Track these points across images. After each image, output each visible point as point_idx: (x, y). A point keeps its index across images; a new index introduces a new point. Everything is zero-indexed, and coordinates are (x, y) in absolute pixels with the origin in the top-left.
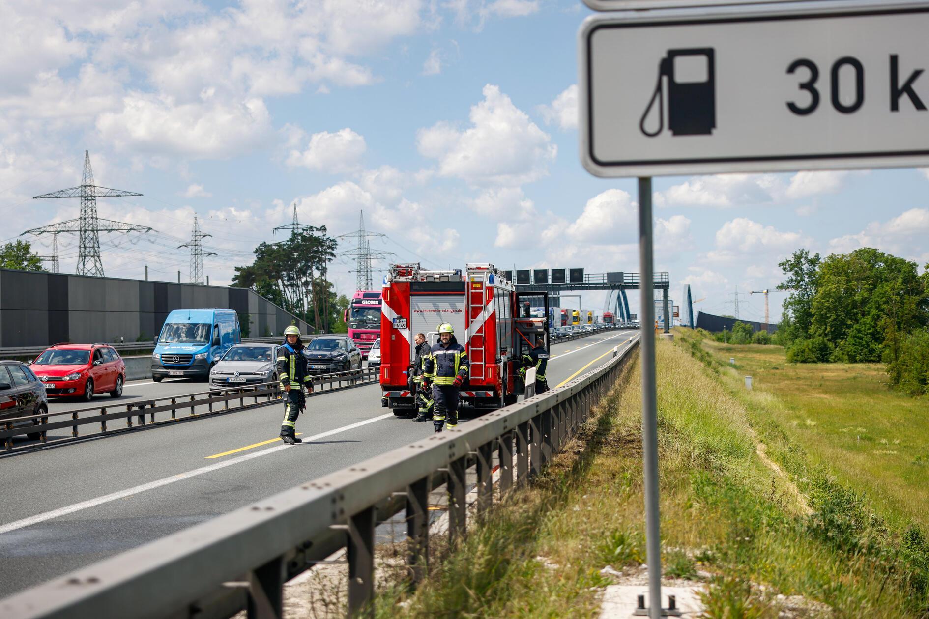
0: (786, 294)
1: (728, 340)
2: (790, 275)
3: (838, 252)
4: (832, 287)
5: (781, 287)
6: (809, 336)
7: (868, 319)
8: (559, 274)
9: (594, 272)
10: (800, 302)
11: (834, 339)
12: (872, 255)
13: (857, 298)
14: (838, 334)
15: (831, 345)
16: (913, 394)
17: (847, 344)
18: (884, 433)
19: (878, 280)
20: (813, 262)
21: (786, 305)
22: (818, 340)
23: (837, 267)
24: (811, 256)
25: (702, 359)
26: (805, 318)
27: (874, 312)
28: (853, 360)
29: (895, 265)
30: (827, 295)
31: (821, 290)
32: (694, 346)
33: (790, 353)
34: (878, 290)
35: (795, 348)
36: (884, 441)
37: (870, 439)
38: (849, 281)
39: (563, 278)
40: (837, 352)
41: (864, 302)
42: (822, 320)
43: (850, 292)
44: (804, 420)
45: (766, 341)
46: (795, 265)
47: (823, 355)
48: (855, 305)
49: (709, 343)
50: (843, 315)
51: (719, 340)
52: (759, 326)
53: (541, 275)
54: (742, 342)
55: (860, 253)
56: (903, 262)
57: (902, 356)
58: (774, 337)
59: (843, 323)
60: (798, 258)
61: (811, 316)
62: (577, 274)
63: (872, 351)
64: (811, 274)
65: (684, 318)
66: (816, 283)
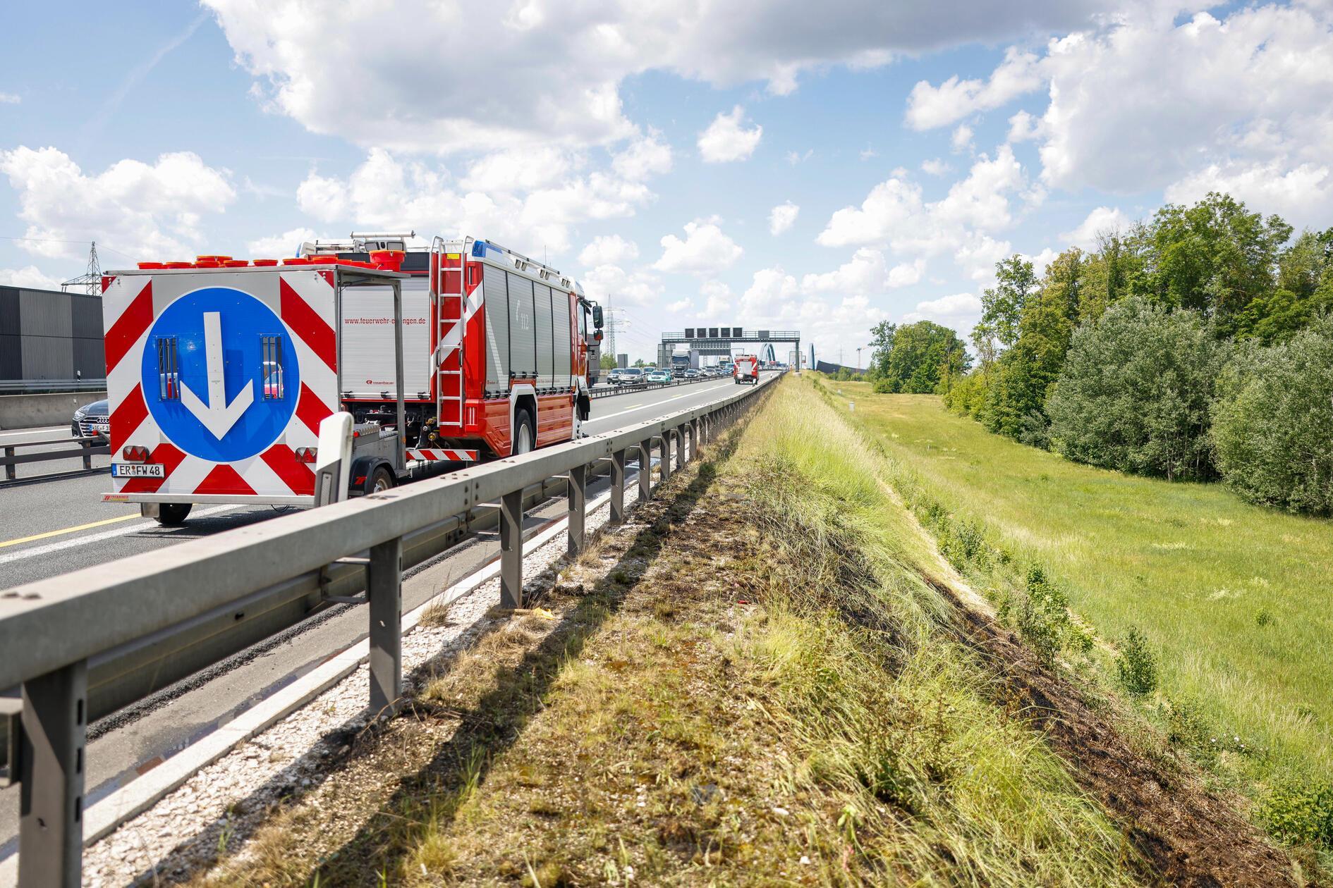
0: (874, 349)
1: (836, 378)
2: (877, 337)
3: (907, 323)
4: (903, 345)
5: (871, 345)
6: (887, 377)
7: (925, 366)
8: (726, 332)
9: (750, 330)
10: (883, 354)
11: (903, 379)
12: (928, 325)
13: (919, 352)
14: (906, 375)
15: (901, 382)
16: (960, 415)
17: (911, 382)
18: (945, 444)
19: (932, 341)
20: (891, 329)
21: (874, 356)
22: (893, 379)
23: (907, 333)
24: (890, 325)
25: (821, 390)
26: (885, 365)
27: (929, 361)
28: (915, 392)
29: (942, 332)
30: (900, 350)
31: (896, 347)
32: (815, 381)
33: (876, 387)
34: (932, 348)
35: (879, 384)
36: (945, 449)
37: (936, 448)
38: (913, 342)
39: (728, 334)
40: (905, 387)
41: (922, 355)
42: (897, 366)
43: (914, 348)
44: (890, 433)
45: (859, 379)
46: (881, 330)
47: (896, 389)
48: (917, 357)
49: (824, 381)
50: (909, 363)
51: (830, 378)
52: (855, 370)
53: (714, 332)
54: (845, 380)
55: (921, 323)
56: (947, 330)
57: (953, 391)
58: (865, 377)
59: (909, 368)
60: (882, 326)
61: (889, 363)
62: (738, 332)
63: (927, 386)
64: (889, 337)
65: (809, 364)
66: (893, 343)
